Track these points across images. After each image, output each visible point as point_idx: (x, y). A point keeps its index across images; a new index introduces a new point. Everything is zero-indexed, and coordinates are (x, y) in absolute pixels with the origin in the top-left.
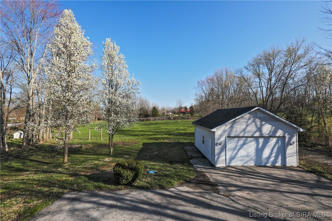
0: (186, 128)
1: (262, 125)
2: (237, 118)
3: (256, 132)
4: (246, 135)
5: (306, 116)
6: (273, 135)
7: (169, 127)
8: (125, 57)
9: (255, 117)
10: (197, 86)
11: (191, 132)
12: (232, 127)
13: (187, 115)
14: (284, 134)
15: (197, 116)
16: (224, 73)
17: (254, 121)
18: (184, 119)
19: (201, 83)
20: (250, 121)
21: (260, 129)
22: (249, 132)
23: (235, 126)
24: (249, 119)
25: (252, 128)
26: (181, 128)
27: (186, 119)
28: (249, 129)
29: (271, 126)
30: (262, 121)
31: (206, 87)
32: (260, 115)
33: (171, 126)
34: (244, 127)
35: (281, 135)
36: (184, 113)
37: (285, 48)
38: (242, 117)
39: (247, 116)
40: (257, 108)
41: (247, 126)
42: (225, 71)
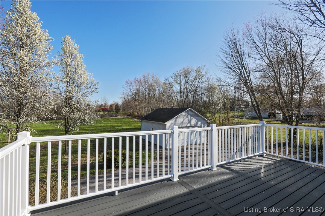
0: (121, 125)
1: (191, 119)
2: (179, 115)
3: (188, 124)
4: (183, 126)
5: (206, 114)
6: (196, 125)
7: (102, 125)
8: (84, 57)
9: (188, 114)
10: (125, 85)
11: (127, 128)
12: (176, 121)
13: (112, 112)
14: (201, 124)
15: (122, 114)
16: (151, 77)
17: (187, 117)
18: (112, 116)
19: (129, 83)
20: (185, 117)
21: (190, 122)
22: (185, 124)
23: (178, 120)
24: (185, 115)
25: (186, 121)
26: (115, 125)
27: (114, 117)
28: (185, 122)
29: (195, 120)
30: (191, 116)
31: (133, 87)
32: (191, 113)
33: (104, 124)
34: (182, 120)
35: (200, 125)
36: (104, 110)
37: (195, 68)
38: (181, 115)
39: (184, 113)
40: (189, 108)
41: (184, 120)
42: (151, 76)
